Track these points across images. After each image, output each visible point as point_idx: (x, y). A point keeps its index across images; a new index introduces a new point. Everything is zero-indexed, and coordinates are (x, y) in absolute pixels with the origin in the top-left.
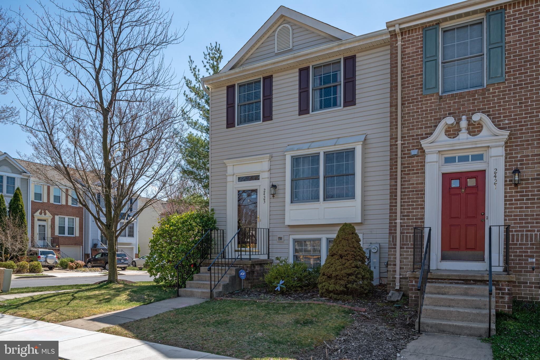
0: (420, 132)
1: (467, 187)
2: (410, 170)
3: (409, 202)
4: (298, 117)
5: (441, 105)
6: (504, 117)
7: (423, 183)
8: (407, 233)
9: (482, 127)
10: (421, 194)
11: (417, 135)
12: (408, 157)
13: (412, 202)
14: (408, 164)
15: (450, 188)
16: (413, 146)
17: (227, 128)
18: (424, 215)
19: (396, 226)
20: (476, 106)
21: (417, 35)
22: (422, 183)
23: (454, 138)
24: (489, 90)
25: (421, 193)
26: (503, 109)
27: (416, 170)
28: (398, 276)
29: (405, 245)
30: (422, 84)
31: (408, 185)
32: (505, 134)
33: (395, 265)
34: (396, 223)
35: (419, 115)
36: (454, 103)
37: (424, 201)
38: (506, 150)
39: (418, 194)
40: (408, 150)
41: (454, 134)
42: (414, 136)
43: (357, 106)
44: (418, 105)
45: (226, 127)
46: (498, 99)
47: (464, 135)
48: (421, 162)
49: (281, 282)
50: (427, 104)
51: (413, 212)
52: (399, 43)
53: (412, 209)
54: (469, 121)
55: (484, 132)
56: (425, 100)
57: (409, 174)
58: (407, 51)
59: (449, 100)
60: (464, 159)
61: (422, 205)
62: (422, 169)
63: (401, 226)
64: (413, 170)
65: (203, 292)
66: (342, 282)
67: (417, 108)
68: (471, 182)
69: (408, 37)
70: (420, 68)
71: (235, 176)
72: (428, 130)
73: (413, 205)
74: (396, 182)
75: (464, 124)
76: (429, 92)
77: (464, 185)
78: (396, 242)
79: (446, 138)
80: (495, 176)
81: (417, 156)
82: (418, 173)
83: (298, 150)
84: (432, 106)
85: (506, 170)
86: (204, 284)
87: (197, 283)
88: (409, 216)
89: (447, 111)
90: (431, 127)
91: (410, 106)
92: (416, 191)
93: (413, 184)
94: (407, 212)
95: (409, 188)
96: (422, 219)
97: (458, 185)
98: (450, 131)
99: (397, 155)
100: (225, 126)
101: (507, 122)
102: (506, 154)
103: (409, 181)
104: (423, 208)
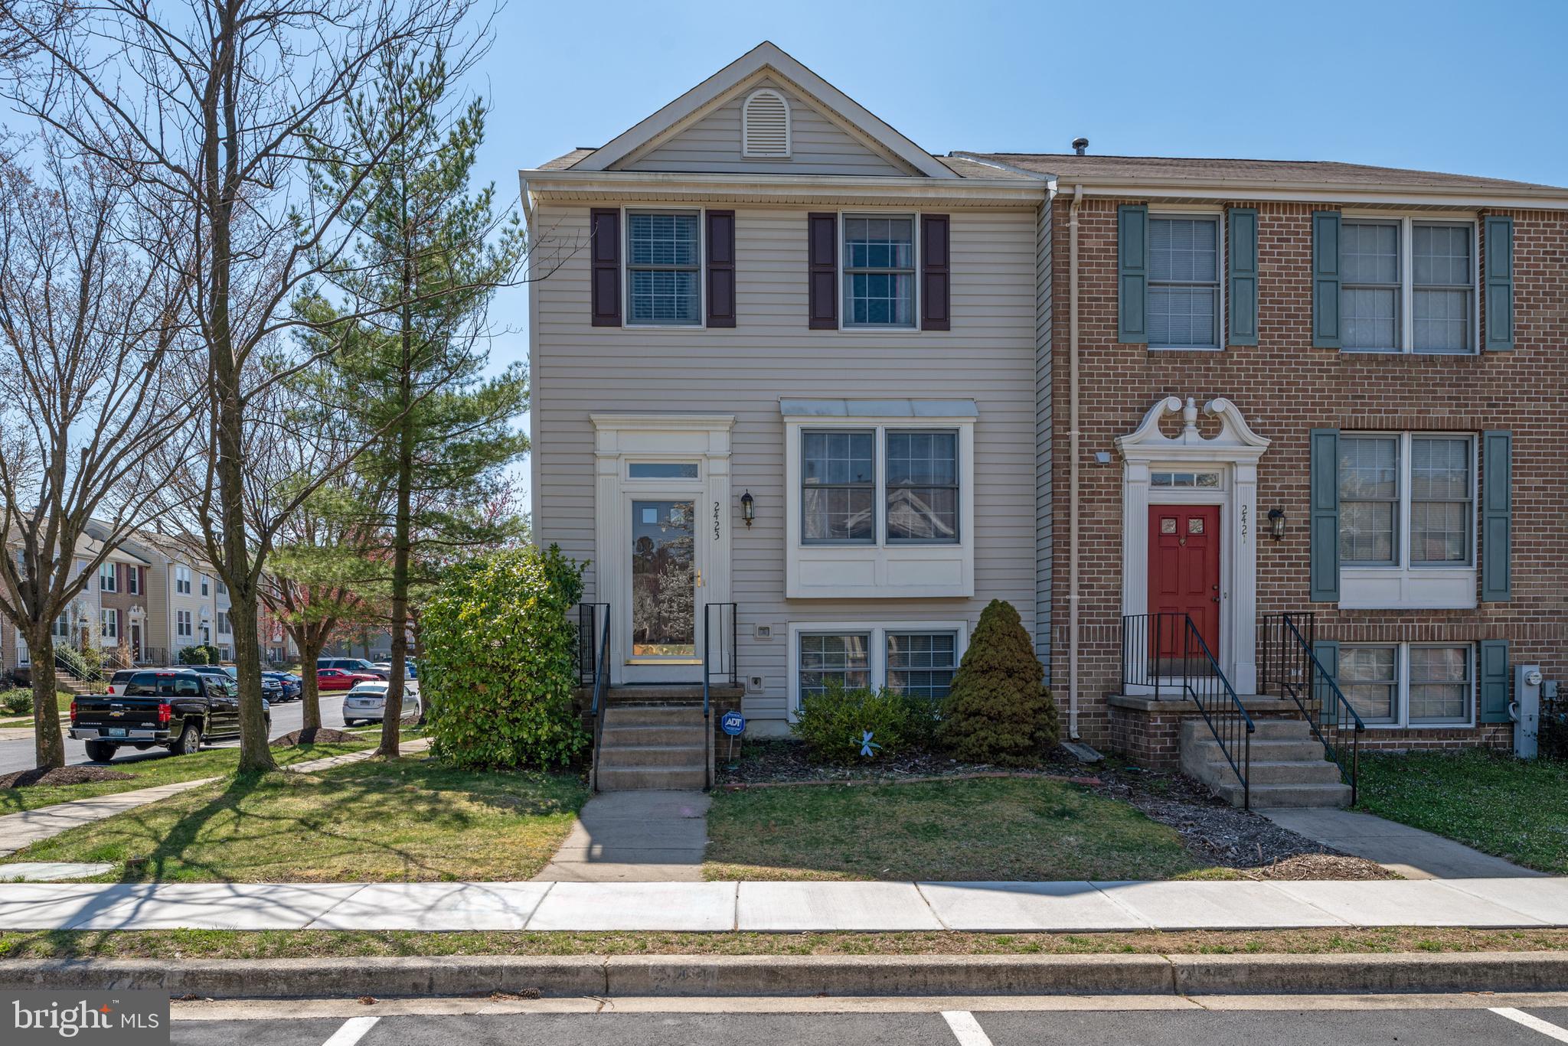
0: (1111, 416)
1: (1188, 535)
2: (1093, 493)
3: (1092, 558)
4: (807, 331)
5: (1150, 369)
6: (1256, 411)
7: (1119, 522)
8: (1089, 622)
9: (1221, 423)
10: (1115, 544)
11: (1106, 423)
12: (1090, 466)
13: (1099, 558)
14: (1090, 479)
15: (1161, 535)
16: (1099, 444)
17: (594, 325)
18: (1120, 587)
19: (1067, 608)
20: (1212, 383)
21: (1106, 216)
22: (1117, 522)
23: (1173, 437)
24: (1232, 356)
25: (1115, 542)
26: (1255, 397)
27: (1107, 493)
28: (1074, 712)
29: (1085, 646)
30: (1116, 320)
31: (1090, 522)
32: (1262, 443)
33: (1068, 688)
34: (1069, 601)
35: (1111, 382)
36: (1174, 369)
37: (1121, 558)
38: (1258, 473)
39: (1109, 544)
40: (1090, 451)
41: (1174, 431)
42: (1100, 423)
43: (953, 332)
44: (1109, 361)
45: (590, 321)
46: (1246, 376)
47: (1192, 435)
48: (1115, 480)
49: (867, 737)
50: (1126, 361)
51: (1099, 580)
52: (1074, 223)
53: (1099, 572)
54: (1200, 410)
55: (1226, 435)
56: (1123, 354)
57: (1092, 501)
58: (1090, 243)
59: (1166, 362)
60: (1183, 481)
61: (1116, 565)
62: (1117, 493)
63: (1079, 608)
64: (1100, 493)
65: (677, 774)
66: (1027, 729)
67: (1107, 368)
68: (1196, 526)
69: (1089, 215)
70: (1112, 286)
71: (622, 458)
72: (1128, 416)
73: (1100, 565)
74: (1069, 515)
75: (1191, 414)
76: (1131, 339)
77: (1182, 530)
78: (1069, 639)
79: (1160, 436)
80: (1244, 520)
81: (1108, 465)
82: (1109, 501)
83: (820, 414)
84: (1133, 368)
85: (1259, 508)
86: (655, 753)
87: (632, 753)
88: (1092, 586)
89: (1161, 382)
90: (1133, 409)
91: (1093, 361)
92: (1106, 537)
93: (1099, 522)
94: (1089, 579)
95: (1092, 530)
96: (1116, 593)
97: (1172, 529)
98: (1166, 424)
99: (1069, 459)
100: (589, 318)
101: (1259, 421)
102: (1259, 480)
103: (1093, 515)
104: (1119, 573)
